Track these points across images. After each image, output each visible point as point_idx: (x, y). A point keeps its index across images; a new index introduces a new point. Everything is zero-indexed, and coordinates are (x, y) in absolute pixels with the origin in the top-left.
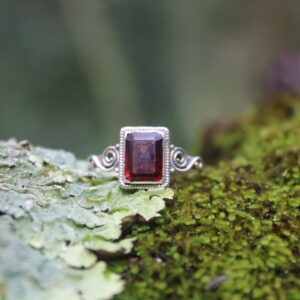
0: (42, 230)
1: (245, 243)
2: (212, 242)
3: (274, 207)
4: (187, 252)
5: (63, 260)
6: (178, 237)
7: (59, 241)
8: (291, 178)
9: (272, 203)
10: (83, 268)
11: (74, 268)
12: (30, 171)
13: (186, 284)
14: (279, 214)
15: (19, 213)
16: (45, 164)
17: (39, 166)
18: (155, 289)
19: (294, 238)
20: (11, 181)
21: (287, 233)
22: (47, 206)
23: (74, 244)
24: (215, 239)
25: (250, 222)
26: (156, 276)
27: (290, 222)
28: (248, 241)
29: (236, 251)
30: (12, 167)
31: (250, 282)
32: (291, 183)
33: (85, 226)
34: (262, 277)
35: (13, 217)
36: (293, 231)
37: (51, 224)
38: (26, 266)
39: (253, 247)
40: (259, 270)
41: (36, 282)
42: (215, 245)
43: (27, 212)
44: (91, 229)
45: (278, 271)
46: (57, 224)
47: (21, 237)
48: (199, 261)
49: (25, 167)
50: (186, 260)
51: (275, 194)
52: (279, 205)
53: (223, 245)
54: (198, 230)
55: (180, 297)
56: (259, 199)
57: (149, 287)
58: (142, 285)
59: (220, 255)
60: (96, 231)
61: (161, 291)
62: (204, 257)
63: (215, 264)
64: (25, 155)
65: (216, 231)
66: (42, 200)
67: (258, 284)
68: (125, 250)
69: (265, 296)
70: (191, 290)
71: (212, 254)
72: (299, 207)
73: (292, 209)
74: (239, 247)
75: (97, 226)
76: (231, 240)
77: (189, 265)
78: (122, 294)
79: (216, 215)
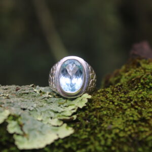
0: (41, 114)
1: (121, 112)
2: (107, 113)
4: (98, 117)
5: (50, 124)
6: (94, 113)
7: (48, 118)
9: (131, 97)
10: (58, 126)
11: (54, 126)
12: (35, 95)
13: (98, 129)
14: (134, 100)
15: (32, 109)
17: (38, 93)
18: (86, 131)
19: (139, 108)
21: (137, 107)
22: (42, 106)
23: (54, 118)
24: (109, 112)
25: (123, 105)
26: (86, 127)
27: (138, 103)
30: (28, 93)
31: (123, 126)
32: (138, 89)
33: (57, 112)
35: (30, 110)
36: (139, 106)
37: (45, 112)
39: (124, 113)
41: (40, 132)
42: (109, 114)
43: (35, 108)
44: (60, 113)
45: (134, 121)
46: (47, 112)
48: (103, 120)
50: (98, 120)
51: (132, 94)
52: (133, 98)
53: (112, 114)
54: (102, 110)
55: (97, 134)
56: (126, 96)
57: (84, 131)
58: (81, 131)
59: (111, 118)
60: (62, 114)
61: (89, 132)
62: (105, 119)
63: (109, 121)
64: (32, 89)
65: (109, 109)
66: (40, 104)
67: (127, 126)
68: (73, 118)
69: (130, 130)
70: (100, 131)
71: (108, 117)
72: (142, 97)
73: (139, 98)
74: (118, 114)
75: (62, 112)
76: (115, 111)
77: (99, 122)
78: (73, 133)
79: (109, 104)
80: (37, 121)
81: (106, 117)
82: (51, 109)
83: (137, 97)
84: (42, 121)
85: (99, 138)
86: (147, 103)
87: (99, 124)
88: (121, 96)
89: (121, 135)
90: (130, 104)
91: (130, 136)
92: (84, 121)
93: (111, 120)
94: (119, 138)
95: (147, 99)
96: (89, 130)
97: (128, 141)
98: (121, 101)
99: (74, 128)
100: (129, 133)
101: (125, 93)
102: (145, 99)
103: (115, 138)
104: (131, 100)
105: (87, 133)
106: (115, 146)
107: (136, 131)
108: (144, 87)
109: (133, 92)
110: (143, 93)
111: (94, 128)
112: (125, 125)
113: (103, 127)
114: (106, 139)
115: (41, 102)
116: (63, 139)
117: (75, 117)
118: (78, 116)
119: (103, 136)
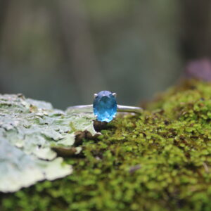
0: (24, 138)
1: (155, 150)
2: (133, 149)
3: (176, 132)
4: (117, 154)
5: (35, 155)
6: (112, 147)
7: (34, 145)
8: (188, 117)
9: (175, 130)
10: (47, 160)
11: (42, 159)
12: (21, 110)
13: (114, 172)
14: (179, 135)
17: (28, 107)
18: (93, 174)
19: (187, 148)
20: (8, 113)
21: (182, 145)
22: (29, 127)
23: (44, 148)
24: (136, 147)
25: (159, 140)
26: (95, 166)
27: (186, 140)
28: (157, 150)
29: (149, 155)
30: (10, 105)
31: (156, 172)
32: (188, 119)
33: (52, 139)
34: (164, 169)
35: (6, 129)
36: (186, 145)
37: (30, 136)
38: (10, 156)
39: (160, 153)
40: (163, 165)
41: (16, 166)
42: (136, 151)
43: (15, 127)
44: (56, 141)
45: (176, 167)
46: (34, 136)
47: (10, 141)
48: (123, 159)
49: (19, 107)
50: (116, 159)
51: (176, 125)
52: (179, 131)
53: (141, 152)
54: (126, 144)
55: (109, 180)
56: (167, 127)
57: (90, 173)
58: (85, 173)
59: (138, 157)
60: (59, 142)
61: (98, 175)
62: (128, 158)
63: (134, 161)
64: (19, 101)
65: (137, 144)
66: (27, 124)
67: (162, 173)
68: (76, 151)
69: (165, 180)
70: (117, 176)
71: (133, 157)
72: (193, 132)
73: (188, 133)
74: (150, 152)
75: (60, 139)
76: (146, 149)
77: (117, 162)
78: (71, 175)
79: (138, 135)
80: (15, 148)
81: (130, 155)
82: (42, 132)
83: (185, 131)
84: (22, 148)
85: (112, 187)
86: (200, 141)
87: (117, 165)
88: (159, 126)
89: (151, 186)
90: (172, 140)
91: (166, 190)
92: (92, 158)
93: (138, 161)
94: (147, 190)
95: (202, 136)
96: (98, 171)
97: (161, 197)
98: (158, 133)
100: (164, 184)
101: (167, 123)
102: (197, 135)
103: (140, 190)
104: (175, 135)
105: (94, 178)
106: (138, 203)
107: (177, 181)
108: (198, 117)
109: (180, 123)
110: (196, 125)
111: (108, 170)
112: (159, 171)
113: (122, 170)
114: (124, 191)
115: (29, 120)
116: (52, 182)
117: (79, 149)
118: (84, 148)
119: (120, 184)
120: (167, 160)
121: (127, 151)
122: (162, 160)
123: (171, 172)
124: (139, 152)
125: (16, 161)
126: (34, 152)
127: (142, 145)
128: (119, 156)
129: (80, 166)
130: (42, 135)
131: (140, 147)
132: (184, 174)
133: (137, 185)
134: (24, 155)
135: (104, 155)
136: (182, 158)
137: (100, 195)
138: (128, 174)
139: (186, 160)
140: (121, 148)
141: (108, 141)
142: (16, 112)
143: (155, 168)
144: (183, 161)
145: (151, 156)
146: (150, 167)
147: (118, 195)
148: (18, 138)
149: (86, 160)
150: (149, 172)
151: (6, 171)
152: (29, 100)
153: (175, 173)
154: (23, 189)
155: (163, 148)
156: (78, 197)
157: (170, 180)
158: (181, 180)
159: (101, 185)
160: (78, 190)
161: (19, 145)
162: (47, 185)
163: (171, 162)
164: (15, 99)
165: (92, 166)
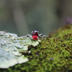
0: (9, 48)
1: (58, 52)
2: (50, 52)
3: (66, 45)
4: (44, 53)
5: (14, 54)
6: (42, 51)
7: (13, 51)
8: (70, 39)
9: (65, 44)
10: (18, 56)
11: (16, 56)
12: (6, 37)
13: (44, 60)
16: (10, 36)
17: (8, 36)
20: (1, 38)
21: (69, 50)
22: (10, 44)
23: (16, 51)
24: (51, 51)
25: (60, 48)
29: (56, 53)
30: (2, 35)
33: (19, 48)
34: (63, 59)
35: (2, 45)
36: (70, 49)
37: (11, 47)
39: (60, 53)
40: (62, 57)
42: (51, 52)
43: (5, 44)
45: (67, 58)
46: (12, 47)
47: (4, 49)
49: (5, 36)
50: (44, 55)
51: (66, 42)
53: (53, 52)
54: (47, 49)
55: (42, 63)
56: (62, 43)
57: (34, 61)
58: (33, 61)
59: (52, 54)
60: (22, 49)
61: (38, 62)
62: (48, 55)
63: (51, 56)
64: (5, 34)
65: (51, 49)
66: (9, 42)
67: (62, 60)
69: (63, 63)
70: (45, 62)
71: (50, 54)
73: (70, 45)
74: (57, 53)
75: (22, 48)
76: (55, 51)
77: (45, 56)
78: (28, 62)
79: (51, 46)
80: (6, 52)
81: (49, 54)
82: (15, 45)
83: (69, 44)
84: (8, 52)
85: (44, 66)
87: (45, 58)
88: (59, 43)
89: (58, 65)
90: (64, 48)
91: (64, 66)
92: (35, 55)
93: (52, 56)
94: (57, 67)
96: (38, 60)
97: (62, 69)
98: (59, 45)
99: (28, 58)
100: (63, 64)
101: (62, 41)
103: (54, 67)
104: (65, 46)
107: (68, 63)
109: (67, 41)
111: (41, 60)
112: (61, 60)
113: (47, 59)
115: (9, 41)
116: (21, 64)
117: (30, 52)
118: (32, 51)
119: (47, 65)
120: (63, 55)
121: (48, 52)
122: (61, 55)
123: (65, 60)
124: (52, 52)
125: (7, 56)
126: (13, 53)
127: (53, 50)
128: (45, 54)
129: (31, 58)
130: (15, 46)
131: (53, 51)
132: (70, 60)
133: (53, 65)
134: (9, 54)
135: (39, 54)
136: (69, 54)
137: (39, 69)
138: (49, 61)
139: (70, 55)
140: (45, 51)
141: (40, 48)
142: (4, 38)
143: (59, 59)
144: (69, 56)
145: (57, 54)
146: (57, 58)
147: (46, 69)
148: (6, 48)
149: (33, 56)
150: (57, 60)
151: (3, 60)
152: (8, 33)
153: (67, 60)
154: (10, 67)
155: (62, 51)
156: (31, 70)
157: (65, 63)
158: (69, 63)
159: (39, 65)
160: (31, 67)
161: (7, 50)
162: (19, 65)
163: (65, 56)
164: (3, 33)
165: (35, 58)
